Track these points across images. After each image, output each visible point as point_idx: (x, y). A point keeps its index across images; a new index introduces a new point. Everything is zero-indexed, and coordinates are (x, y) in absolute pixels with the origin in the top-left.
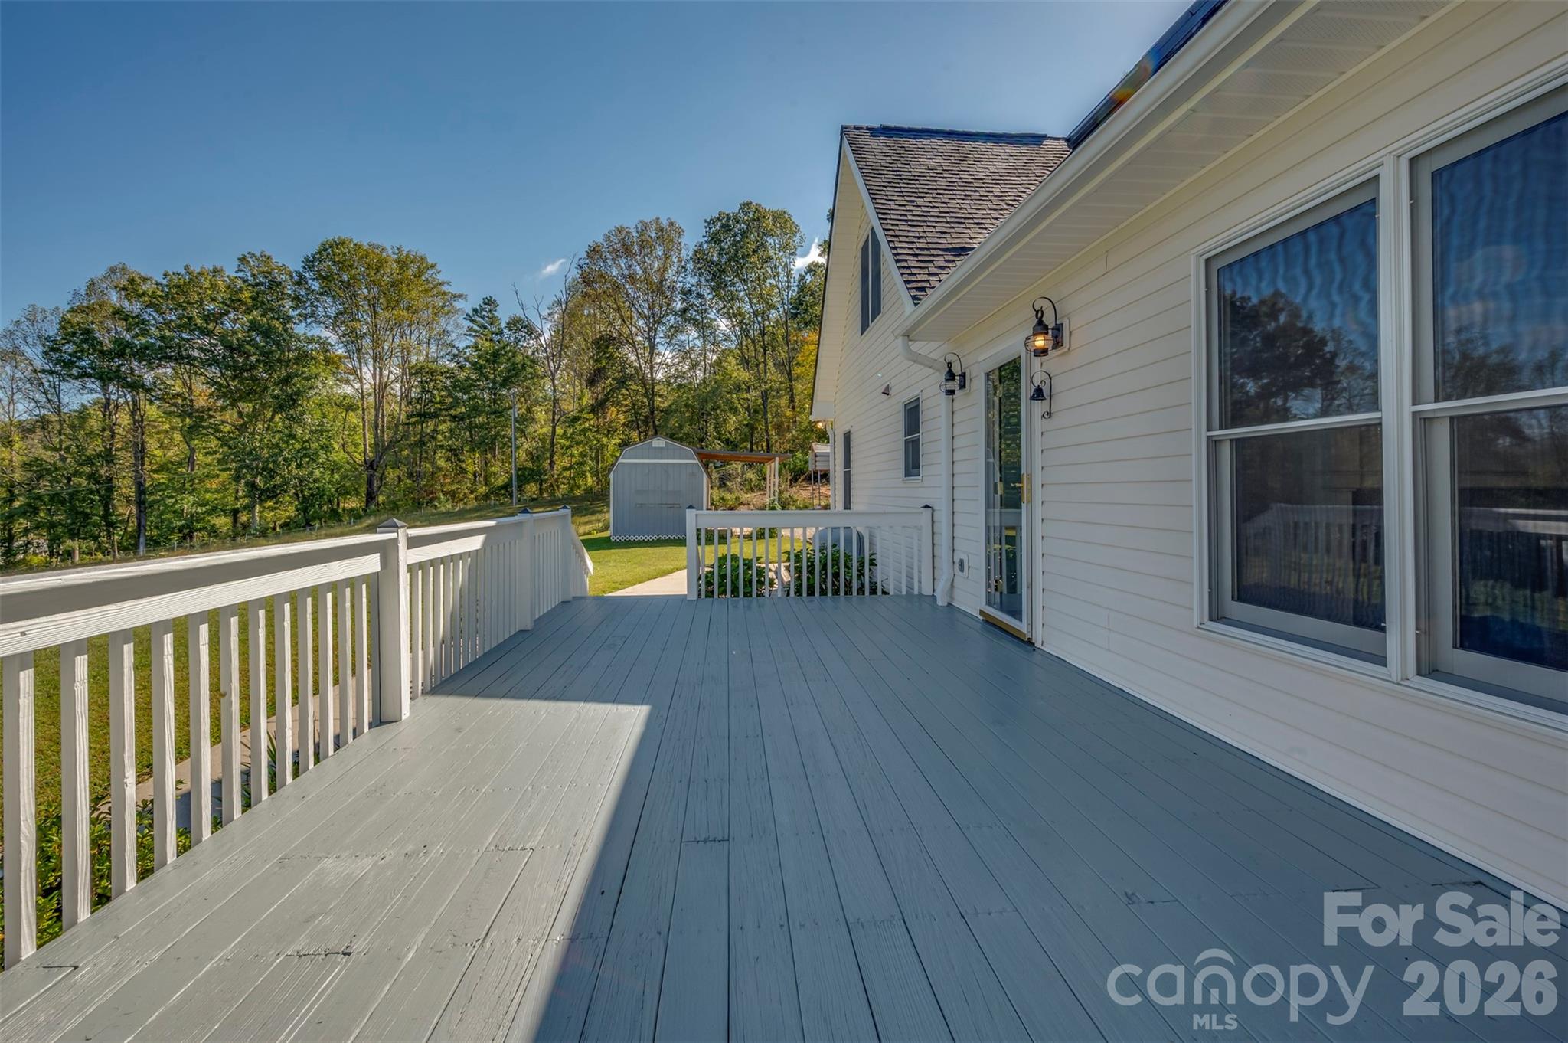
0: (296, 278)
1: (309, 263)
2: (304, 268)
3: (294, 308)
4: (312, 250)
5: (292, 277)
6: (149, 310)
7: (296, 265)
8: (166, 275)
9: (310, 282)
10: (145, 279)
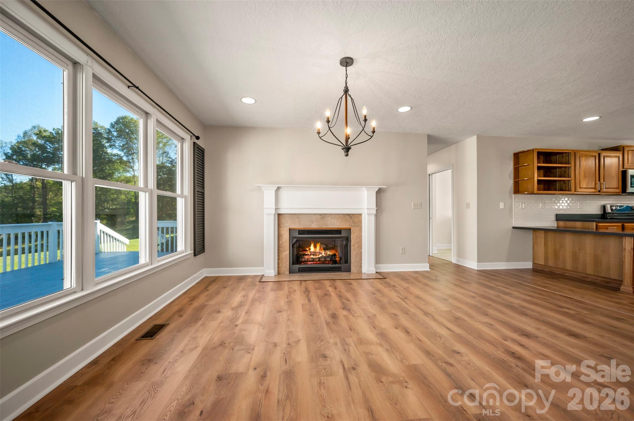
0: (107, 131)
1: (112, 126)
2: (110, 127)
3: (107, 142)
4: (114, 120)
5: (106, 131)
6: (47, 143)
7: (108, 126)
8: (54, 129)
9: (113, 132)
10: (45, 131)
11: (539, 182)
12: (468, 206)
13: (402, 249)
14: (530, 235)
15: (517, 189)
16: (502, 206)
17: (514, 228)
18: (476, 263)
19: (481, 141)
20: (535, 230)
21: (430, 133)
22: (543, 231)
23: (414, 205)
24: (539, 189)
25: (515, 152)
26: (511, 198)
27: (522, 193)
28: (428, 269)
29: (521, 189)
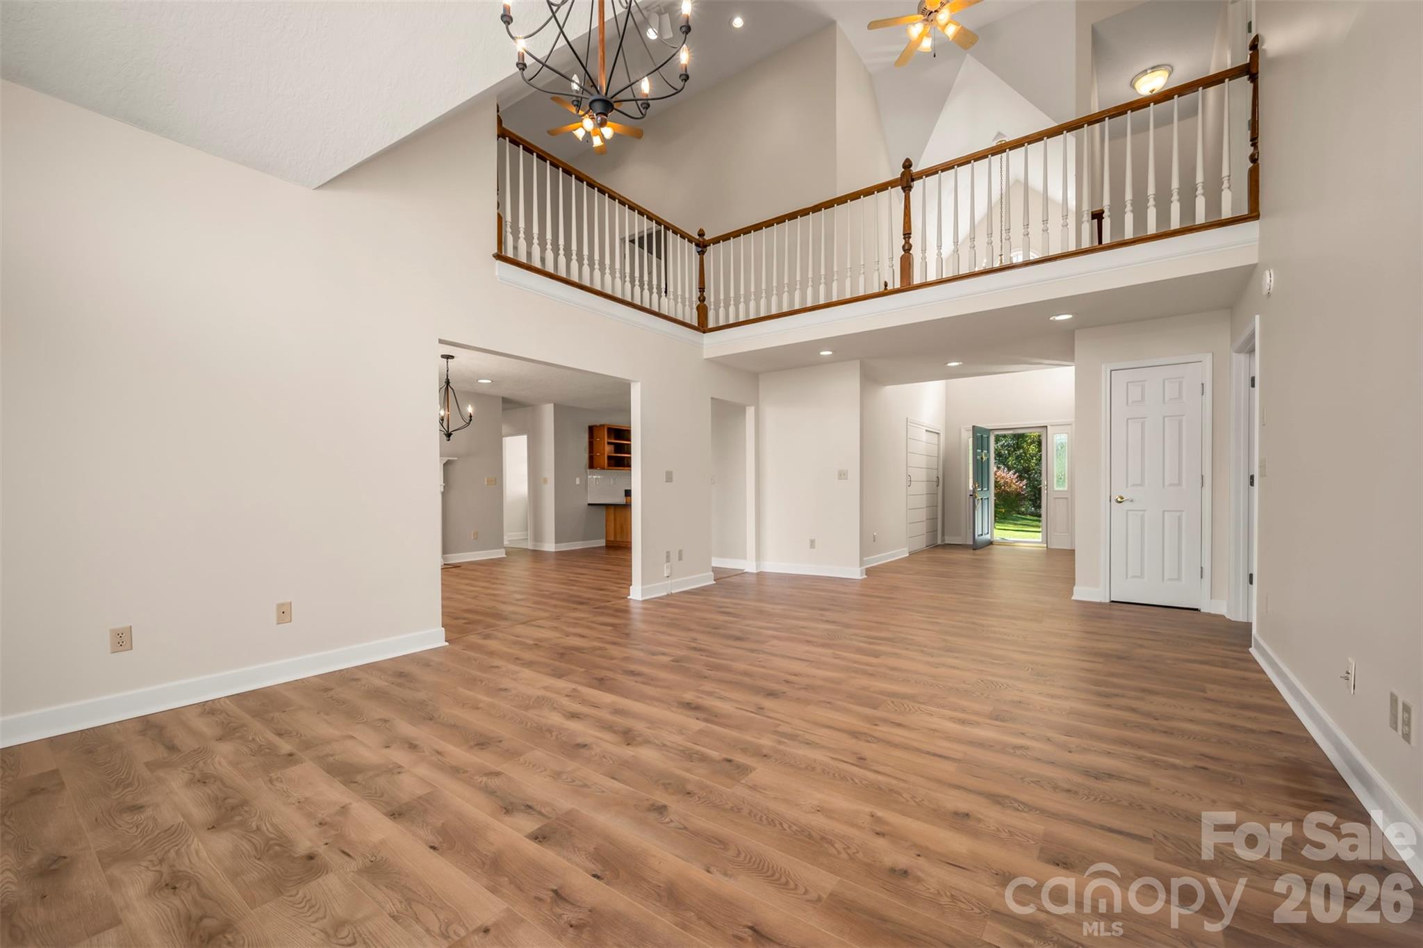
11: (610, 458)
12: (545, 481)
13: (474, 535)
14: (603, 511)
15: (592, 465)
16: (578, 482)
17: (589, 504)
18: (554, 545)
19: (558, 408)
20: (607, 506)
21: (504, 396)
22: (613, 507)
23: (488, 481)
24: (609, 465)
25: (591, 424)
26: (586, 472)
27: (596, 468)
28: (505, 556)
29: (595, 465)
